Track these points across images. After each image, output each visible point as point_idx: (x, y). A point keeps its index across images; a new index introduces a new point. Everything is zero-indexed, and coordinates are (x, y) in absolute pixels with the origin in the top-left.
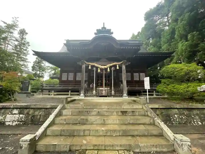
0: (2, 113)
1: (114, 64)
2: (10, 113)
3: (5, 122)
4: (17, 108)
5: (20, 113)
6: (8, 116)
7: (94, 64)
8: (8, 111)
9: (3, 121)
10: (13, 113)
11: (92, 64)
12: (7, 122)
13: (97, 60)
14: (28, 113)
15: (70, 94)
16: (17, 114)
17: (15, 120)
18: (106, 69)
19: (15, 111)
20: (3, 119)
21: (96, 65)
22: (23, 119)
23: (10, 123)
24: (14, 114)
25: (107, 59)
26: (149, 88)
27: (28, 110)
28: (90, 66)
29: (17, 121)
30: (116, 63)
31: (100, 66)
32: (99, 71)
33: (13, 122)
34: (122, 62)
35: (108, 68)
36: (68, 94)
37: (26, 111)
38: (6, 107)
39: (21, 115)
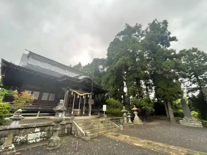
0: (22, 134)
1: (87, 93)
2: (31, 132)
3: (28, 140)
4: (38, 127)
5: (41, 131)
6: (29, 135)
7: (75, 92)
8: (29, 130)
9: (25, 141)
10: (35, 131)
11: (74, 91)
12: (30, 140)
13: (76, 89)
14: (49, 130)
15: (38, 115)
16: (39, 132)
17: (38, 137)
18: (82, 96)
19: (37, 130)
20: (25, 139)
21: (77, 93)
22: (45, 135)
23: (33, 141)
24: (37, 132)
25: (83, 89)
26: (106, 110)
27: (48, 127)
28: (72, 92)
29: (40, 138)
30: (88, 93)
31: (79, 94)
32: (78, 97)
33: (36, 140)
34: (90, 93)
35: (84, 96)
36: (36, 116)
37: (47, 129)
38: (29, 127)
39: (43, 133)
